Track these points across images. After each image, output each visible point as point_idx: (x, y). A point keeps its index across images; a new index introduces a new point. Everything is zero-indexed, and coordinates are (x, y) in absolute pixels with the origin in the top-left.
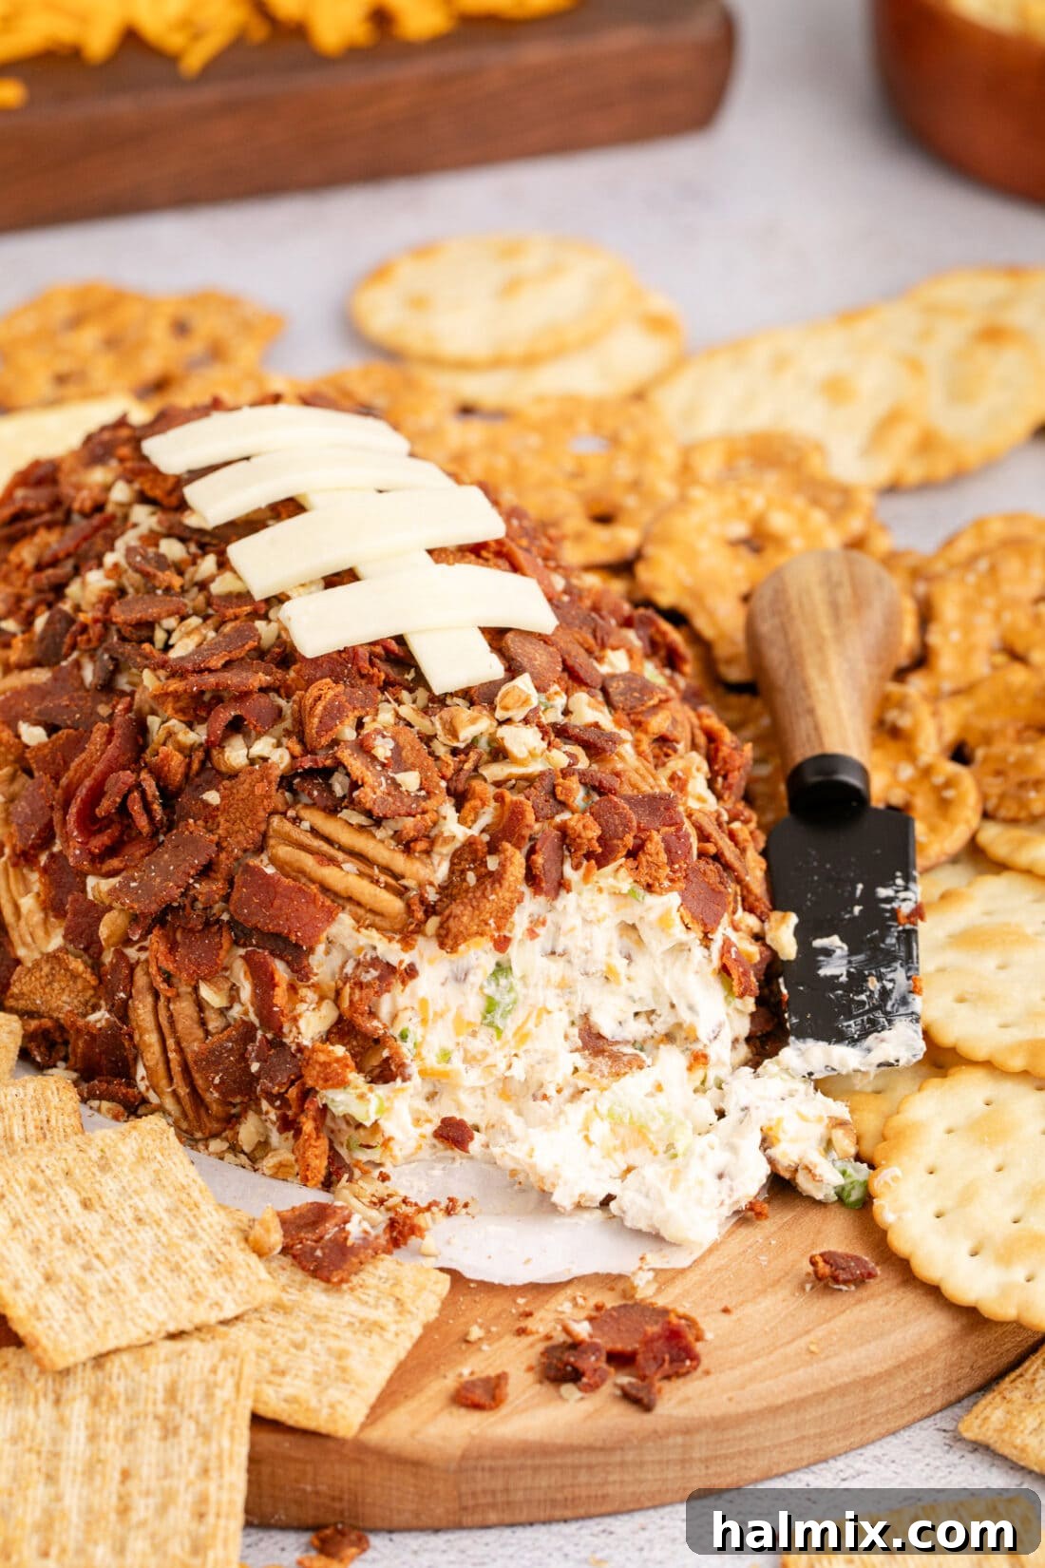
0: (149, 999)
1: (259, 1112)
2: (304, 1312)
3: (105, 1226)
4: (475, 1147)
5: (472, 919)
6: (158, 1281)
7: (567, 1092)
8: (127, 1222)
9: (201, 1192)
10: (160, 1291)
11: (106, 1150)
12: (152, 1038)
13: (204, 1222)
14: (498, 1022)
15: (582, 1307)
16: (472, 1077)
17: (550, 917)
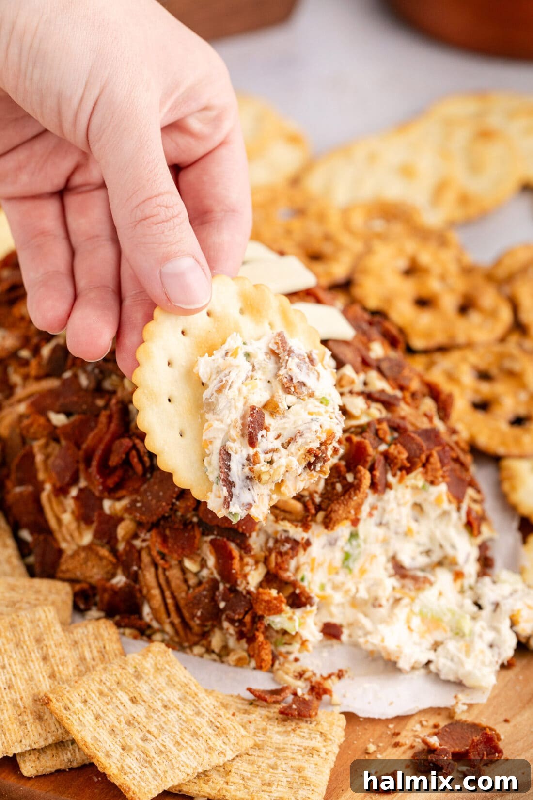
0: (152, 570)
1: (221, 628)
2: (270, 747)
3: (147, 713)
4: (344, 637)
5: (343, 512)
6: (186, 743)
7: (391, 601)
8: (159, 709)
9: (195, 685)
10: (190, 749)
11: (137, 666)
12: (156, 592)
13: (203, 704)
14: (351, 565)
15: (426, 727)
16: (338, 597)
17: (380, 504)
